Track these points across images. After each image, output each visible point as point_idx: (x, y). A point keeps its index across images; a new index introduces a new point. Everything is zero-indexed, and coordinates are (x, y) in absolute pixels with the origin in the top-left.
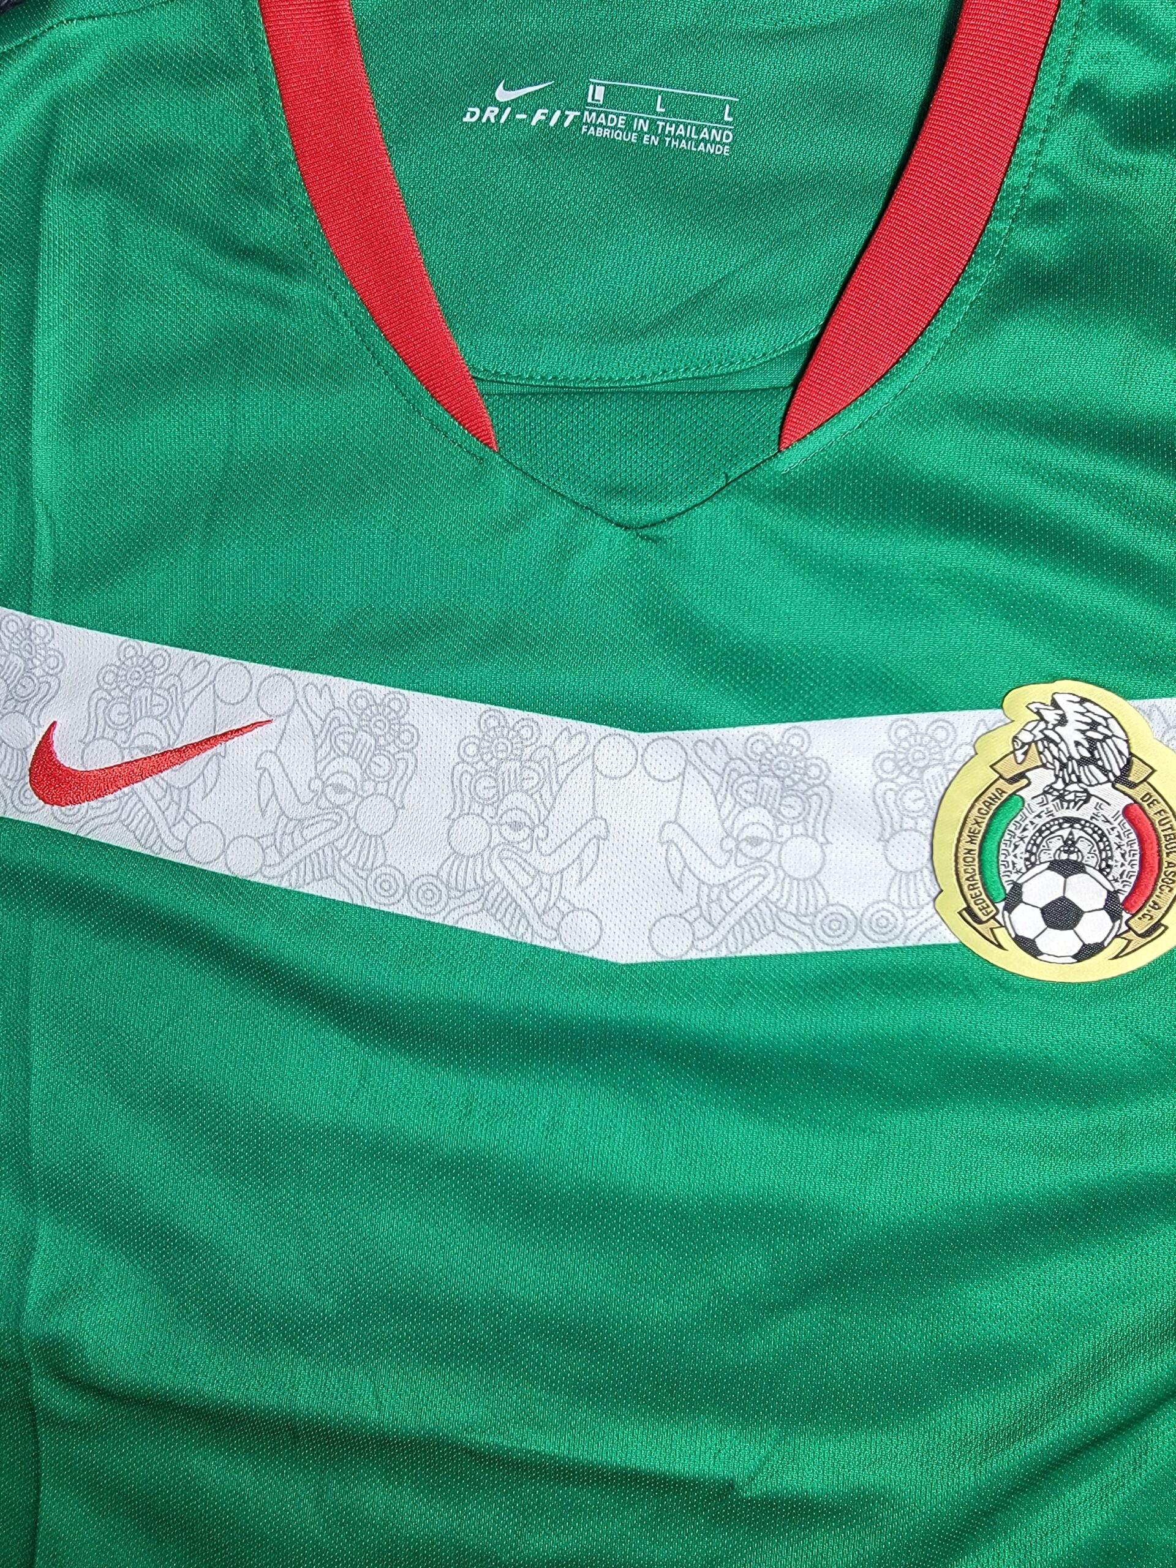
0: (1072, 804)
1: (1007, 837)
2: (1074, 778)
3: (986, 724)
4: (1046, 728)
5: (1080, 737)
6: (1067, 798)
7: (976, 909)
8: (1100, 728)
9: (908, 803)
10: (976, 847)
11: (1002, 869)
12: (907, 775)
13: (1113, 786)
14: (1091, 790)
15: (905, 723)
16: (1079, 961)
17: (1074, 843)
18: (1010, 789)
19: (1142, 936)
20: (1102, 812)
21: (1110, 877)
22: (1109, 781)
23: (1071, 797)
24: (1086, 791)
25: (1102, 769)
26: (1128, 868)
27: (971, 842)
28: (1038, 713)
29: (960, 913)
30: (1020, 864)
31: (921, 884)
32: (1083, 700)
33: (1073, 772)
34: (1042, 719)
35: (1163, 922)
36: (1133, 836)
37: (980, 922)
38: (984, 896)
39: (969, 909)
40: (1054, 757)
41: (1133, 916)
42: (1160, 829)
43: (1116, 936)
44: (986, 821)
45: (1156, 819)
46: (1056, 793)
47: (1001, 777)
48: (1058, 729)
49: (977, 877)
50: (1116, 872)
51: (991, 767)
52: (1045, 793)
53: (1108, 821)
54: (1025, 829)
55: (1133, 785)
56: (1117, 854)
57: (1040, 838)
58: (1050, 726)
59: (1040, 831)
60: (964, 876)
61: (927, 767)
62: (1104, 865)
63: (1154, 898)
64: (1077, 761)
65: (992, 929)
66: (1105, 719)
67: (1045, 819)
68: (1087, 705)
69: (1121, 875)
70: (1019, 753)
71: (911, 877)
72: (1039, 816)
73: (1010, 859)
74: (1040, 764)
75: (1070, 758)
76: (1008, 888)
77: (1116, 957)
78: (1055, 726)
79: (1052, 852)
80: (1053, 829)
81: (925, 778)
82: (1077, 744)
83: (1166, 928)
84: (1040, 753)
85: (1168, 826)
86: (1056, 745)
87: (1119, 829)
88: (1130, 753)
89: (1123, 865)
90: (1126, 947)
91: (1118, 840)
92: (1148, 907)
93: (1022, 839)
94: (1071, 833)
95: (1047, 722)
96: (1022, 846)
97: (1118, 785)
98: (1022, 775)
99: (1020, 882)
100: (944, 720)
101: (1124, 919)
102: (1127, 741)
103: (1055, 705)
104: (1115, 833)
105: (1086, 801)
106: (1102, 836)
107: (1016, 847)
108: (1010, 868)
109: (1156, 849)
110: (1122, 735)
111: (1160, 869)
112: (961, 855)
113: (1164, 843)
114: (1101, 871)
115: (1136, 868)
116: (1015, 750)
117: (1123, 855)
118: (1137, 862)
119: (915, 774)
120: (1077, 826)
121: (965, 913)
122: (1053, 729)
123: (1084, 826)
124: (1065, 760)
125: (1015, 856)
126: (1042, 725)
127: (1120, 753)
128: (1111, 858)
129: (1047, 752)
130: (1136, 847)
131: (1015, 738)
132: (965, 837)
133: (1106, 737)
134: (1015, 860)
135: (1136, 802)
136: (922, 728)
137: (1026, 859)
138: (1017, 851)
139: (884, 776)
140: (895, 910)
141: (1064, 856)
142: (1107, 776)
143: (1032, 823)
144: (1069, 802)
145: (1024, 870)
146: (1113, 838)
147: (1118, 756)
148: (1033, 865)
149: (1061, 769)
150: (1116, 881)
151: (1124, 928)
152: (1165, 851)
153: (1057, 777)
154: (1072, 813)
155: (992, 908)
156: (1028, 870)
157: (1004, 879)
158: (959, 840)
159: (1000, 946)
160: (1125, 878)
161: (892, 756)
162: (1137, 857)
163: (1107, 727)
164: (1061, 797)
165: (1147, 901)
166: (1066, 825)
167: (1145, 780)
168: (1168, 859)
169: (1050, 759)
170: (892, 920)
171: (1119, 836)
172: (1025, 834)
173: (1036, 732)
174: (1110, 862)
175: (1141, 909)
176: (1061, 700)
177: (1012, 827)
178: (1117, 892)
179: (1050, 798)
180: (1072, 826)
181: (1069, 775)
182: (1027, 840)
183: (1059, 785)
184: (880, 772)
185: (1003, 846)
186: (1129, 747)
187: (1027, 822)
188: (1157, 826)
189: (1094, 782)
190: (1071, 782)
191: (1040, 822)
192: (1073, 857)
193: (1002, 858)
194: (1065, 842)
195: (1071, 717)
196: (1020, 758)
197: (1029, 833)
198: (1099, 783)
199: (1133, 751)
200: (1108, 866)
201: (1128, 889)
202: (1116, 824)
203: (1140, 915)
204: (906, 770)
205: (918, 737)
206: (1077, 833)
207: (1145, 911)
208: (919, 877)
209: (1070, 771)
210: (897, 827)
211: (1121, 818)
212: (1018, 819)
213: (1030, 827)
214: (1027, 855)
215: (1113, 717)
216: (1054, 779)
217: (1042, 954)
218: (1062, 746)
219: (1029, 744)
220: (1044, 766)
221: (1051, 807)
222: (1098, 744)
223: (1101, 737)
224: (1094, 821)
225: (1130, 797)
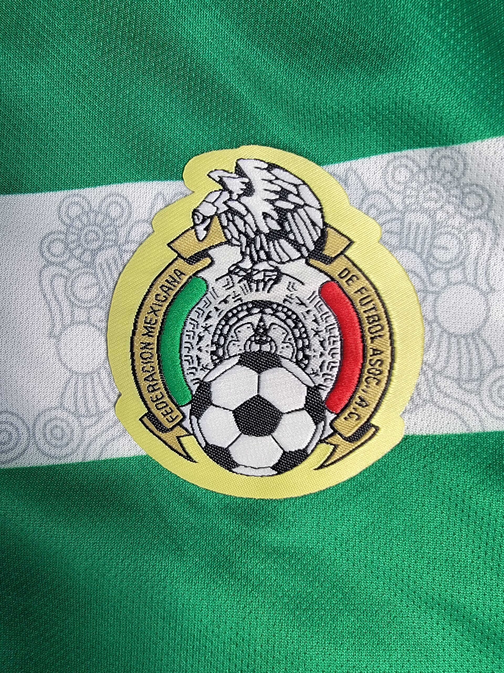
0: (261, 285)
1: (189, 327)
2: (263, 255)
3: (164, 199)
4: (230, 199)
5: (269, 208)
6: (255, 278)
7: (158, 414)
8: (291, 197)
9: (81, 294)
10: (154, 340)
11: (186, 365)
12: (79, 258)
13: (307, 263)
14: (283, 268)
15: (76, 199)
16: (279, 473)
17: (266, 331)
18: (190, 270)
19: (351, 439)
20: (295, 294)
21: (309, 370)
22: (302, 256)
23: (260, 276)
24: (277, 269)
25: (294, 243)
26: (328, 359)
27: (148, 334)
28: (221, 182)
29: (141, 419)
30: (206, 359)
31: (98, 389)
32: (271, 167)
33: (262, 248)
34: (225, 188)
35: (373, 422)
36: (332, 320)
37: (165, 430)
38: (166, 399)
39: (150, 415)
40: (240, 232)
41: (338, 416)
42: (361, 310)
43: (321, 441)
44: (164, 309)
45: (357, 298)
46: (242, 273)
47: (179, 255)
48: (244, 199)
49: (157, 376)
50: (315, 364)
51: (169, 245)
52: (230, 273)
53: (302, 304)
54: (208, 317)
55: (329, 260)
56: (315, 342)
57: (227, 328)
58: (235, 197)
59: (227, 319)
60: (141, 376)
61: (100, 249)
62: (301, 356)
63: (360, 393)
64: (267, 236)
65: (178, 438)
66: (296, 186)
67: (232, 304)
68: (276, 171)
69: (321, 367)
70: (201, 229)
71: (88, 380)
72: (225, 301)
73: (194, 353)
74: (224, 240)
75: (258, 232)
76: (195, 388)
77: (322, 467)
78: (240, 196)
79: (242, 343)
80: (241, 315)
81: (98, 261)
82: (265, 215)
83: (377, 429)
84: (224, 228)
85: (371, 306)
86: (242, 217)
87: (315, 312)
88: (325, 224)
89: (322, 355)
90: (332, 454)
91: (315, 326)
92: (353, 405)
93: (206, 329)
94: (261, 320)
95: (231, 192)
96: (208, 338)
97: (312, 261)
98: (204, 254)
99: (207, 380)
100: (118, 195)
101: (329, 421)
102: (321, 210)
103: (240, 172)
104: (310, 318)
105: (277, 281)
106: (297, 321)
107: (201, 338)
108: (196, 365)
109: (359, 335)
110: (315, 204)
111: (364, 357)
112: (137, 351)
113: (367, 326)
114: (298, 363)
115: (338, 358)
116: (195, 225)
117: (322, 343)
118: (339, 351)
119: (87, 257)
120: (268, 311)
121: (146, 420)
122: (238, 200)
123: (276, 311)
124: (252, 235)
125: (200, 349)
126: (226, 196)
127: (314, 224)
128: (309, 347)
129: (232, 227)
130: (336, 332)
131: (195, 210)
132: (141, 329)
133: (297, 206)
134: (201, 355)
135: (333, 279)
136: (96, 205)
137: (213, 353)
138: (202, 344)
139: (53, 259)
140: (71, 419)
141: (256, 348)
142: (299, 250)
143: (217, 309)
144: (258, 282)
145: (211, 366)
146: (310, 325)
147: (311, 227)
148: (221, 359)
149: (248, 245)
150: (316, 374)
151: (329, 431)
152: (368, 336)
153: (243, 253)
154: (263, 296)
155: (178, 413)
156: (216, 365)
157: (190, 378)
158: (134, 333)
159: (188, 457)
160: (325, 371)
161: (62, 237)
162: (338, 345)
163: (298, 195)
164: (248, 277)
165: (352, 397)
166: (256, 310)
167: (342, 253)
168: (374, 346)
169: (236, 235)
170: (68, 431)
171: (316, 321)
172: (209, 322)
173: (218, 203)
174: (308, 352)
175: (347, 406)
176: (246, 166)
177: (194, 315)
178: (318, 387)
179: (236, 279)
180: (262, 312)
181: (257, 252)
182: (212, 330)
183: (247, 264)
184: (47, 255)
185: (185, 339)
186: (323, 217)
187: (212, 308)
188: (358, 306)
189: (286, 259)
190: (260, 260)
191: (225, 308)
192: (266, 348)
193: (184, 352)
194: (256, 331)
195: (259, 185)
196: (202, 234)
197: (214, 321)
198: (291, 260)
199: (327, 221)
200: (306, 357)
201: (330, 384)
202: (311, 307)
203: (346, 415)
204: (78, 252)
205: (92, 215)
206: (269, 320)
207: (351, 409)
208: (96, 380)
209: (258, 246)
210: (68, 320)
211: (318, 299)
212: (201, 305)
213: (214, 314)
214: (214, 348)
215: (305, 183)
216: (240, 258)
217: (238, 465)
218: (249, 218)
219: (211, 217)
220: (229, 242)
221: (237, 289)
222: (289, 215)
223: (292, 207)
224: (287, 304)
225: (326, 274)
